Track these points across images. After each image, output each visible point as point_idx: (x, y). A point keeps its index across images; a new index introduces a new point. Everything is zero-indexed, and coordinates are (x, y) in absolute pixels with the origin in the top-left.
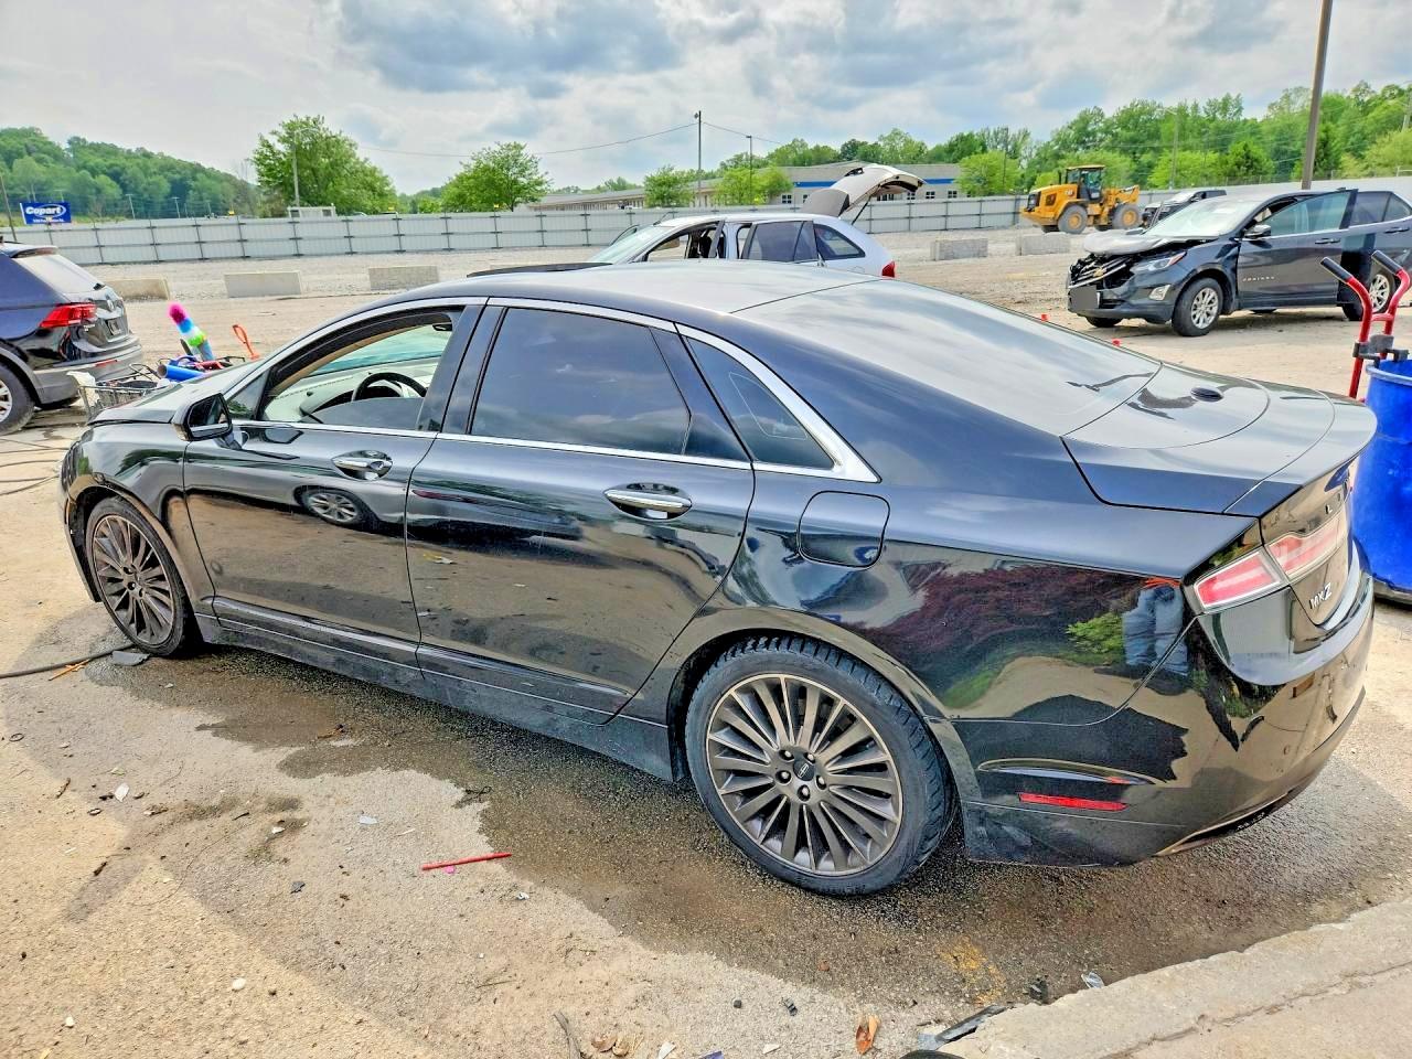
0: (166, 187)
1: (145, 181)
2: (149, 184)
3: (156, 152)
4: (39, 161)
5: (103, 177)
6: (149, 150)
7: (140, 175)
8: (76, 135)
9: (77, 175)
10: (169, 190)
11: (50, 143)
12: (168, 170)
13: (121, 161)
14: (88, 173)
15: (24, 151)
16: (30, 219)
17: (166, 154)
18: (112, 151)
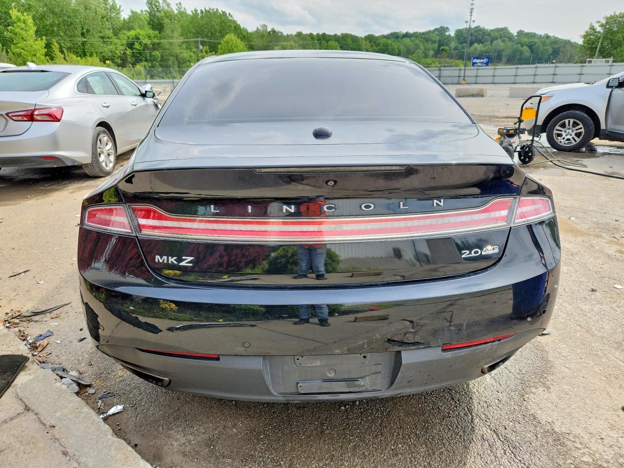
0: (550, 50)
1: (542, 48)
2: (544, 50)
3: (552, 36)
4: (503, 41)
5: (525, 47)
6: (549, 34)
7: (541, 46)
8: (521, 29)
9: (515, 47)
10: (551, 52)
11: (510, 33)
12: (554, 43)
13: (536, 40)
14: (520, 46)
15: (499, 37)
16: (474, 64)
17: (556, 36)
18: (533, 35)
